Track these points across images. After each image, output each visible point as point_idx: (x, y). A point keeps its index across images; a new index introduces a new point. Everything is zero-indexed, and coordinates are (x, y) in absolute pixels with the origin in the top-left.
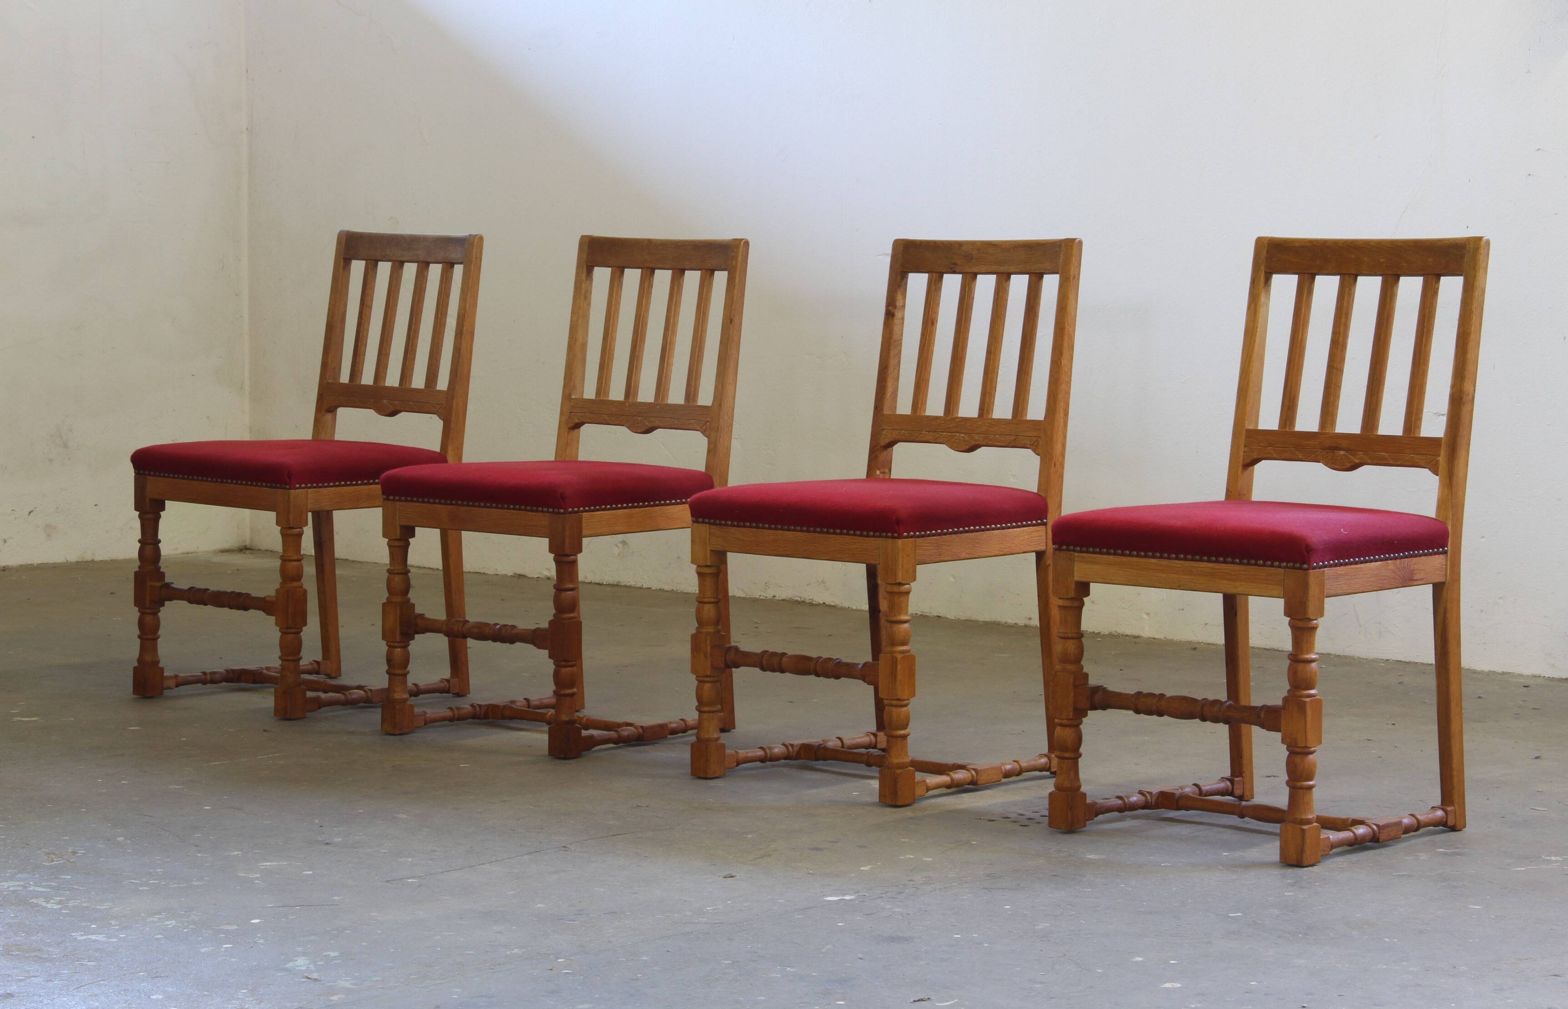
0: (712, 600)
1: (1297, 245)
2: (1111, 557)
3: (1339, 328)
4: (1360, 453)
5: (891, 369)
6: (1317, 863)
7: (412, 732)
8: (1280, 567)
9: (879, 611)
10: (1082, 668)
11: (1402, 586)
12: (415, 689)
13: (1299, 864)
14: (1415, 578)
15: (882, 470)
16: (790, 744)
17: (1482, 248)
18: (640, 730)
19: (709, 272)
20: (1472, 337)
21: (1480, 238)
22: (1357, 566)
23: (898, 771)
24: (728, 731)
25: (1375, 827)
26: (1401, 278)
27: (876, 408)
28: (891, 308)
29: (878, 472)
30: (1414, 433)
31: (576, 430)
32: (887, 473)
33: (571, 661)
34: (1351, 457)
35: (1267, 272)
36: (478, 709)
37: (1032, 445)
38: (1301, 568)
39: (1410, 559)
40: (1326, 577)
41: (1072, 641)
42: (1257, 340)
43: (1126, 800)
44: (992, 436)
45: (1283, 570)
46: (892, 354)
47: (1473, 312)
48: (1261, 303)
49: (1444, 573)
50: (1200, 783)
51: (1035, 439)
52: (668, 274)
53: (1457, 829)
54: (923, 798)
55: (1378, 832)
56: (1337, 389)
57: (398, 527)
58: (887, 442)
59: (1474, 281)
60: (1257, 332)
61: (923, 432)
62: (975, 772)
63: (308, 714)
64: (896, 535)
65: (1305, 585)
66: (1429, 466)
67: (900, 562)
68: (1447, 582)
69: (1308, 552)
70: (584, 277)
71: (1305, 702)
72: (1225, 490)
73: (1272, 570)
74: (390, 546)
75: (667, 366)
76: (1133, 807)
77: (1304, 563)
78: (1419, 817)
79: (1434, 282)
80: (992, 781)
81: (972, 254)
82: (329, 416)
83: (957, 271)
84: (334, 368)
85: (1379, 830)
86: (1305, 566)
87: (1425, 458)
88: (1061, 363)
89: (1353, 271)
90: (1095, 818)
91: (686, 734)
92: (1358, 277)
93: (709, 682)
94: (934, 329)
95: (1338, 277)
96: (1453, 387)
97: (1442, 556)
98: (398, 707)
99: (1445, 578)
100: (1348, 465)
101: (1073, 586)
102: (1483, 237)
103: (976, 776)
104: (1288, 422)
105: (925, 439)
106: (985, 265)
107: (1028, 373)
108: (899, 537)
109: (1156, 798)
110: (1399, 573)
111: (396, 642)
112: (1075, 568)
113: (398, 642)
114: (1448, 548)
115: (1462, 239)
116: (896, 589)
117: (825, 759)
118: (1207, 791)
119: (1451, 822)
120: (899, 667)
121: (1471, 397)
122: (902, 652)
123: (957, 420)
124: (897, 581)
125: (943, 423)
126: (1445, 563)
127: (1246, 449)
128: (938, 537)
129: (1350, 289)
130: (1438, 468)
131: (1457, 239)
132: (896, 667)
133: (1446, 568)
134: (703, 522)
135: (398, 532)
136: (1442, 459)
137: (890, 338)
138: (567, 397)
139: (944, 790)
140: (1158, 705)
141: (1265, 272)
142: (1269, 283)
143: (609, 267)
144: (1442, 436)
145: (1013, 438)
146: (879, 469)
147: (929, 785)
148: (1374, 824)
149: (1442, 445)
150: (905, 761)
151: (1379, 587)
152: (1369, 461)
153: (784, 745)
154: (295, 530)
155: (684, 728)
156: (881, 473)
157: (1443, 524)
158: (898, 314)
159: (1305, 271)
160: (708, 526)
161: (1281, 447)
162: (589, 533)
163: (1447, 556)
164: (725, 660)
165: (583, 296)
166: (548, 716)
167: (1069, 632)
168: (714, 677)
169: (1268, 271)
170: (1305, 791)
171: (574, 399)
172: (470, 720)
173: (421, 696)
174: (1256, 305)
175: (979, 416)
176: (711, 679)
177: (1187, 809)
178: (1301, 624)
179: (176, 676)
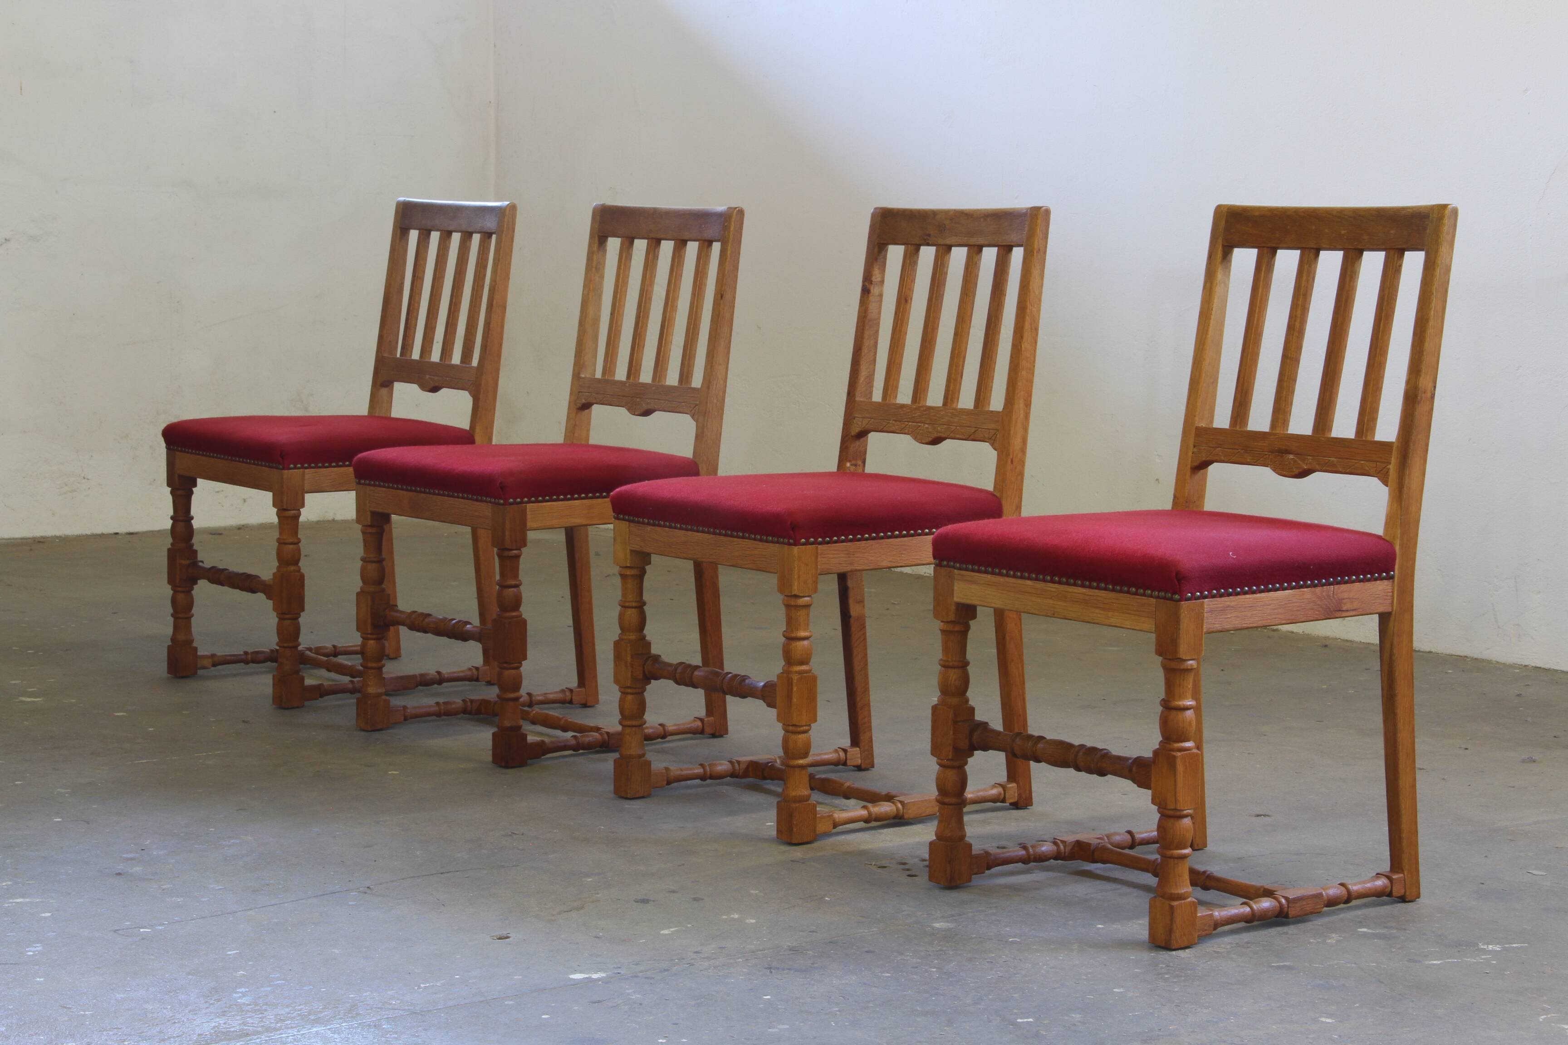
0: (634, 604)
1: (1257, 214)
2: (989, 576)
3: (1296, 311)
4: (1309, 457)
5: (865, 350)
6: (1192, 945)
7: (388, 728)
8: (1151, 596)
9: (850, 617)
10: (967, 701)
11: (1324, 617)
12: (438, 677)
13: (1167, 947)
14: (1344, 609)
15: (853, 462)
16: (737, 761)
17: (1446, 217)
18: (606, 737)
19: (706, 243)
20: (1431, 323)
21: (1445, 206)
22: (1255, 595)
23: (794, 805)
24: (721, 736)
25: (1283, 901)
26: (1365, 253)
27: (849, 393)
28: (867, 284)
29: (848, 464)
30: (1366, 436)
31: (586, 411)
32: (859, 465)
33: (512, 664)
34: (1300, 462)
35: (1225, 246)
36: (469, 704)
37: (990, 439)
38: (1171, 599)
39: (1336, 587)
40: (1206, 609)
41: (953, 670)
42: (1211, 325)
43: (1031, 850)
44: (954, 428)
45: (1155, 600)
46: (867, 333)
47: (1433, 294)
48: (1218, 282)
49: (1390, 601)
50: (1134, 830)
51: (993, 432)
52: (671, 244)
53: (1407, 900)
54: (827, 834)
55: (1286, 906)
56: (1291, 382)
57: (369, 513)
58: (857, 431)
59: (1436, 257)
60: (1211, 314)
61: (891, 422)
62: (902, 805)
63: (307, 703)
64: (791, 541)
65: (1176, 620)
66: (1378, 475)
67: (796, 572)
68: (1394, 612)
69: (1179, 580)
70: (596, 248)
71: (1175, 757)
72: (1173, 496)
73: (1144, 600)
74: (363, 533)
75: (665, 343)
76: (1040, 859)
77: (1174, 593)
78: (1350, 887)
79: (1396, 259)
80: (924, 815)
81: (945, 224)
82: (384, 391)
83: (930, 243)
84: (390, 341)
85: (1288, 905)
86: (1177, 597)
87: (1375, 465)
88: (1021, 347)
89: (1313, 245)
90: (986, 871)
91: (665, 740)
92: (1321, 252)
93: (632, 694)
94: (908, 307)
95: (1298, 252)
96: (1408, 382)
97: (1386, 582)
98: (370, 702)
99: (1391, 608)
100: (1297, 471)
101: (953, 607)
102: (1448, 205)
103: (902, 809)
104: (1239, 420)
105: (891, 429)
106: (956, 236)
107: (991, 358)
108: (795, 544)
109: (1070, 847)
110: (1319, 602)
111: (368, 634)
112: (955, 588)
113: (371, 634)
114: (1396, 572)
115: (1426, 207)
116: (793, 602)
117: (772, 779)
118: (1143, 839)
119: (1398, 891)
120: (795, 689)
121: (1429, 395)
122: (800, 672)
123: (922, 409)
124: (793, 594)
125: (909, 412)
126: (1390, 591)
127: (1195, 450)
128: (849, 544)
129: (1310, 266)
130: (1388, 478)
131: (1421, 207)
132: (792, 689)
133: (1393, 596)
134: (624, 520)
135: (369, 517)
136: (1393, 468)
137: (865, 317)
138: (576, 376)
139: (862, 824)
140: (1034, 749)
141: (1223, 245)
142: (1228, 258)
143: (619, 237)
144: (1394, 440)
145: (973, 430)
146: (850, 461)
147: (837, 820)
148: (1283, 896)
149: (1394, 450)
150: (803, 794)
151: (1289, 619)
152: (1317, 467)
153: (731, 762)
154: (289, 512)
155: (663, 734)
156: (851, 465)
157: (1390, 544)
158: (875, 290)
159: (1264, 245)
160: (628, 523)
161: (1230, 449)
162: (535, 525)
163: (1393, 582)
164: (644, 672)
165: (594, 269)
166: (532, 715)
167: (950, 660)
168: (635, 688)
169: (1226, 244)
170: (1176, 861)
171: (583, 378)
172: (462, 715)
173: (445, 684)
174: (1212, 283)
175: (943, 405)
176: (634, 691)
177: (1104, 862)
178: (1173, 665)
179: (213, 656)
